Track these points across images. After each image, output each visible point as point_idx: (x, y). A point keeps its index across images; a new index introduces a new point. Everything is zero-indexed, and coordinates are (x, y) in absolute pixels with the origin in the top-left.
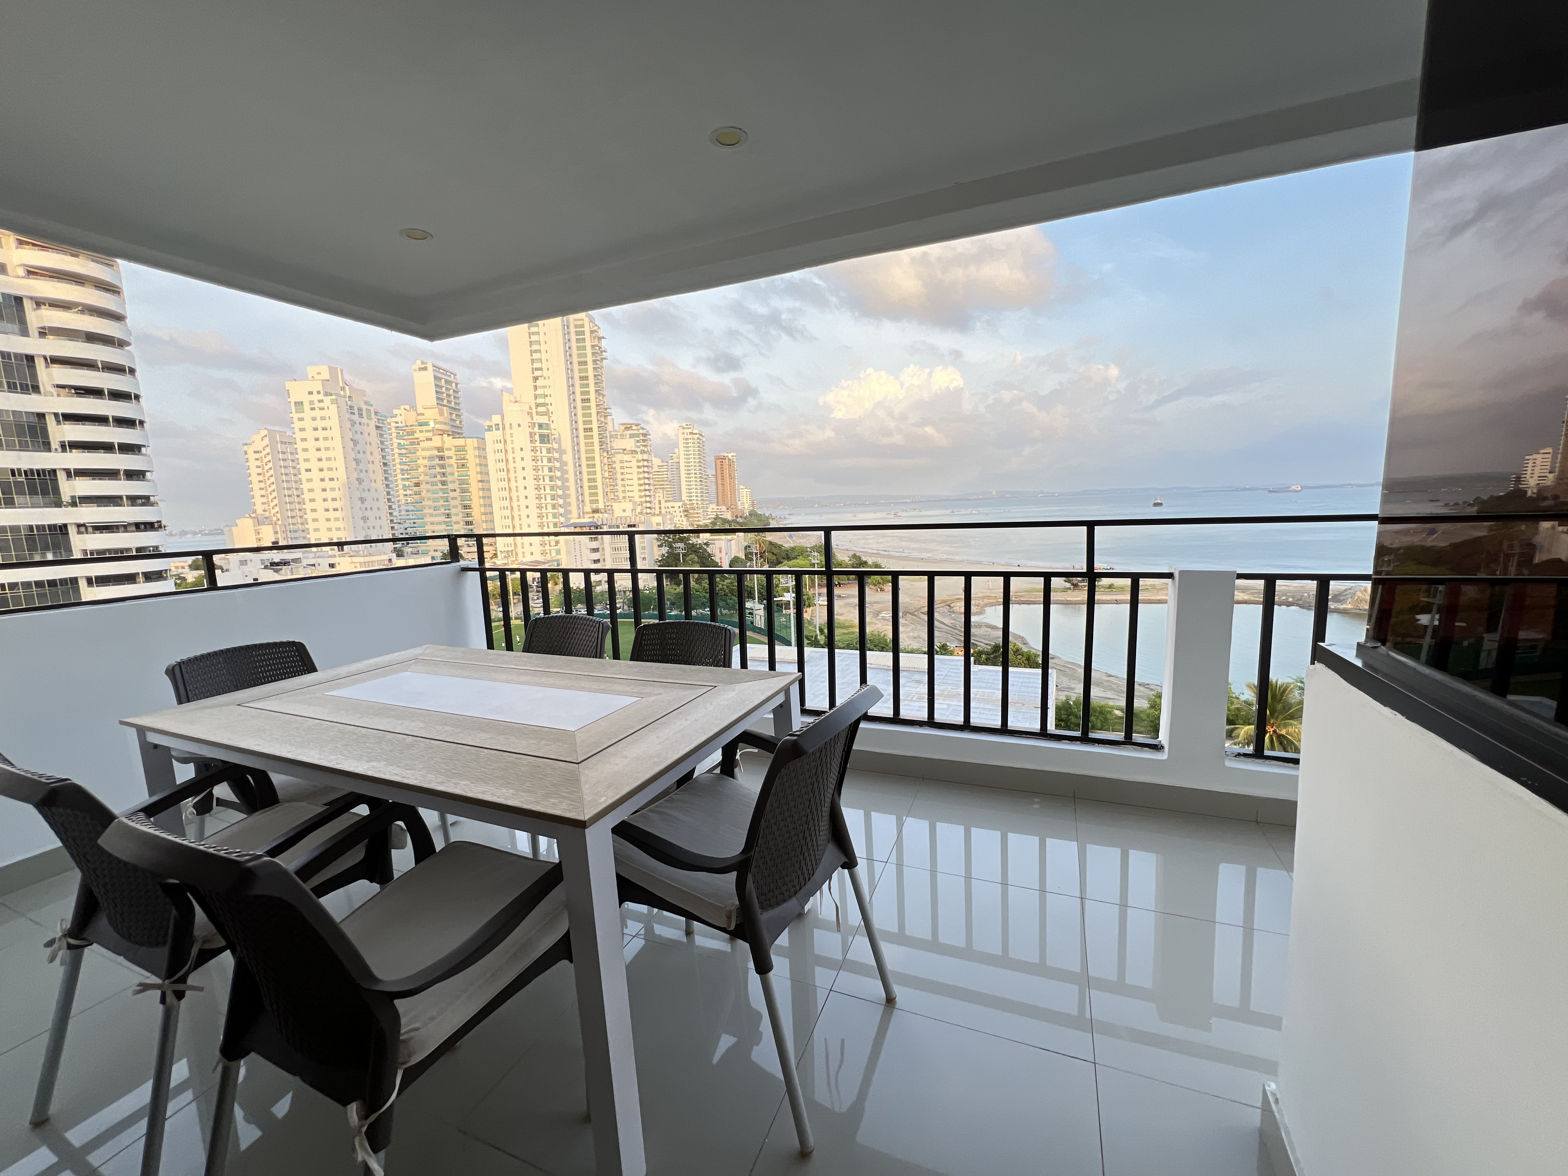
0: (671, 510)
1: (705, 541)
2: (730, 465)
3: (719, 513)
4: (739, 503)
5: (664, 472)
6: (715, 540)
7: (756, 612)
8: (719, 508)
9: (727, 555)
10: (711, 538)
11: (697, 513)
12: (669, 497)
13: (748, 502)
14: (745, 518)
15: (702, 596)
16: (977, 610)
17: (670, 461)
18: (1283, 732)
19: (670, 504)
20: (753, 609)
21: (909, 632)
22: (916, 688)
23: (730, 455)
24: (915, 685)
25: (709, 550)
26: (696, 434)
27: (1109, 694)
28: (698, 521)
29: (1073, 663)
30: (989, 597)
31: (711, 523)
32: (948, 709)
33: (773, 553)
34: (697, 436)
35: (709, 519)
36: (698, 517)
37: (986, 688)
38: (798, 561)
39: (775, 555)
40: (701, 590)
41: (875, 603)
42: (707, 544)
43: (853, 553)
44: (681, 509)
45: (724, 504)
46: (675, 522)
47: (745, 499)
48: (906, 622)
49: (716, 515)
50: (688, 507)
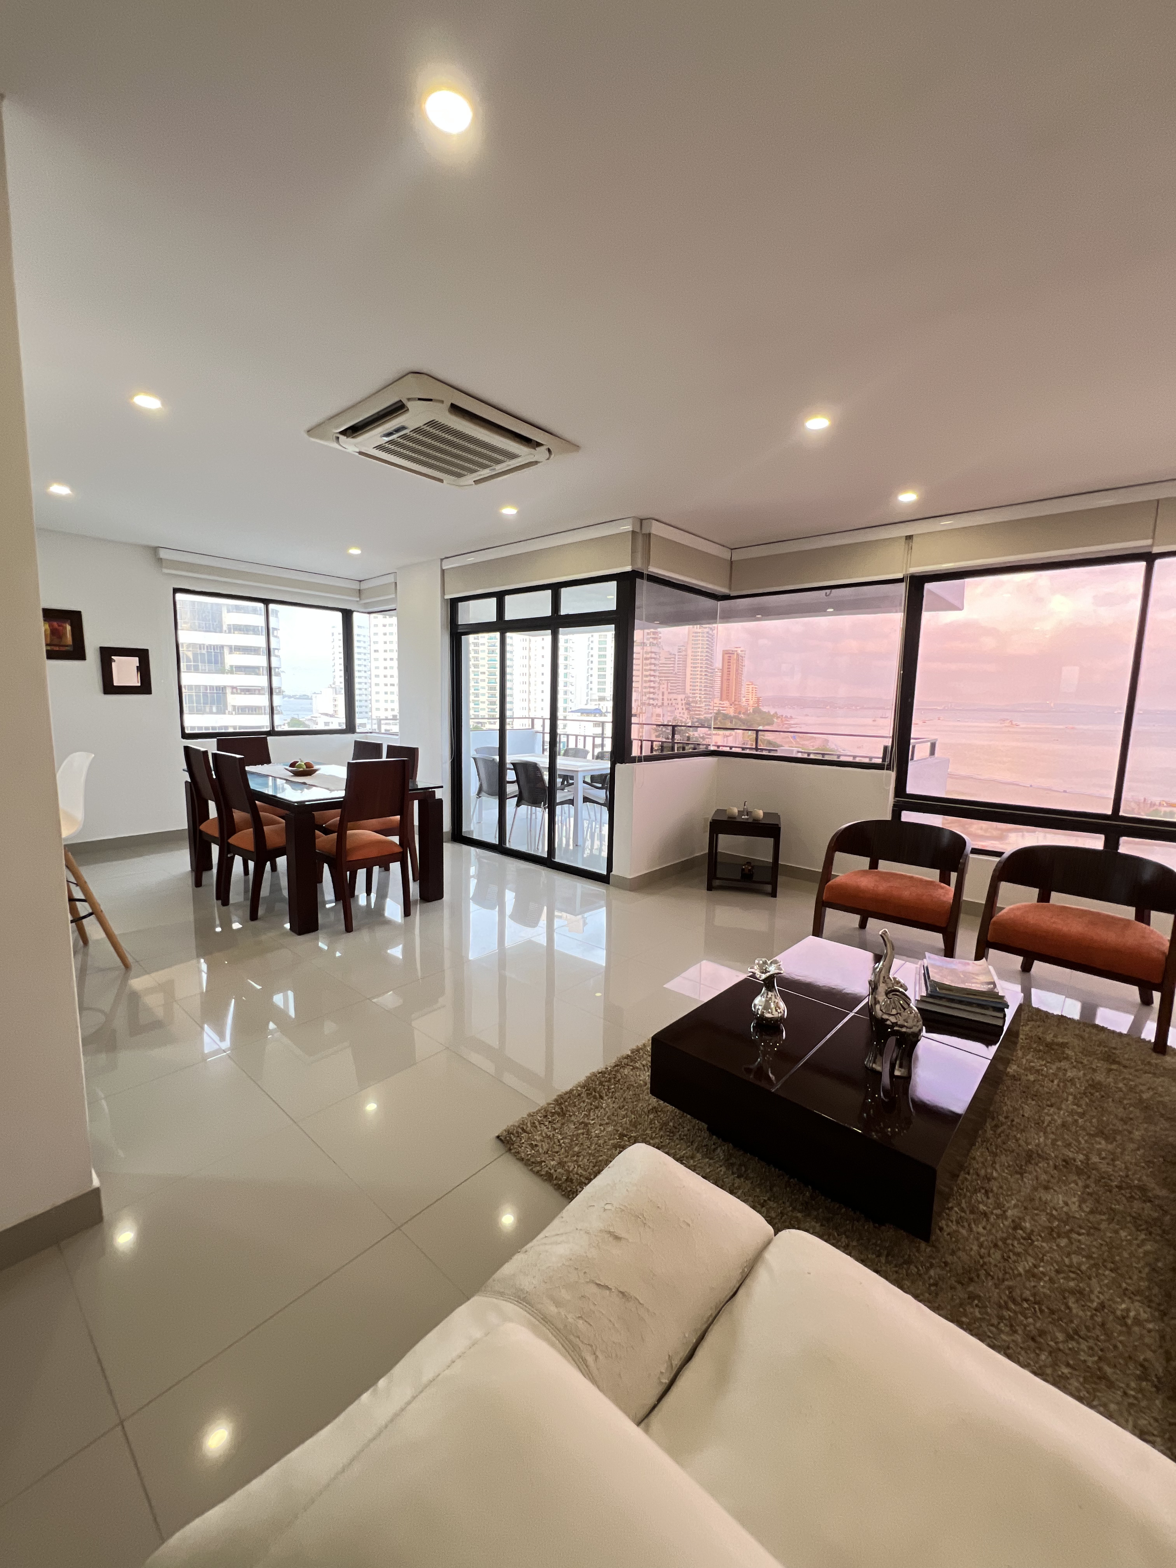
0: (674, 702)
1: (704, 736)
2: (738, 659)
4: (744, 699)
6: (713, 735)
8: (723, 703)
11: (699, 707)
12: (673, 690)
13: (754, 699)
14: (748, 715)
19: (671, 696)
23: (739, 650)
28: (698, 715)
31: (711, 718)
35: (711, 714)
36: (699, 711)
44: (684, 702)
45: (727, 699)
46: (676, 714)
47: (750, 697)
49: (719, 710)
50: (691, 700)
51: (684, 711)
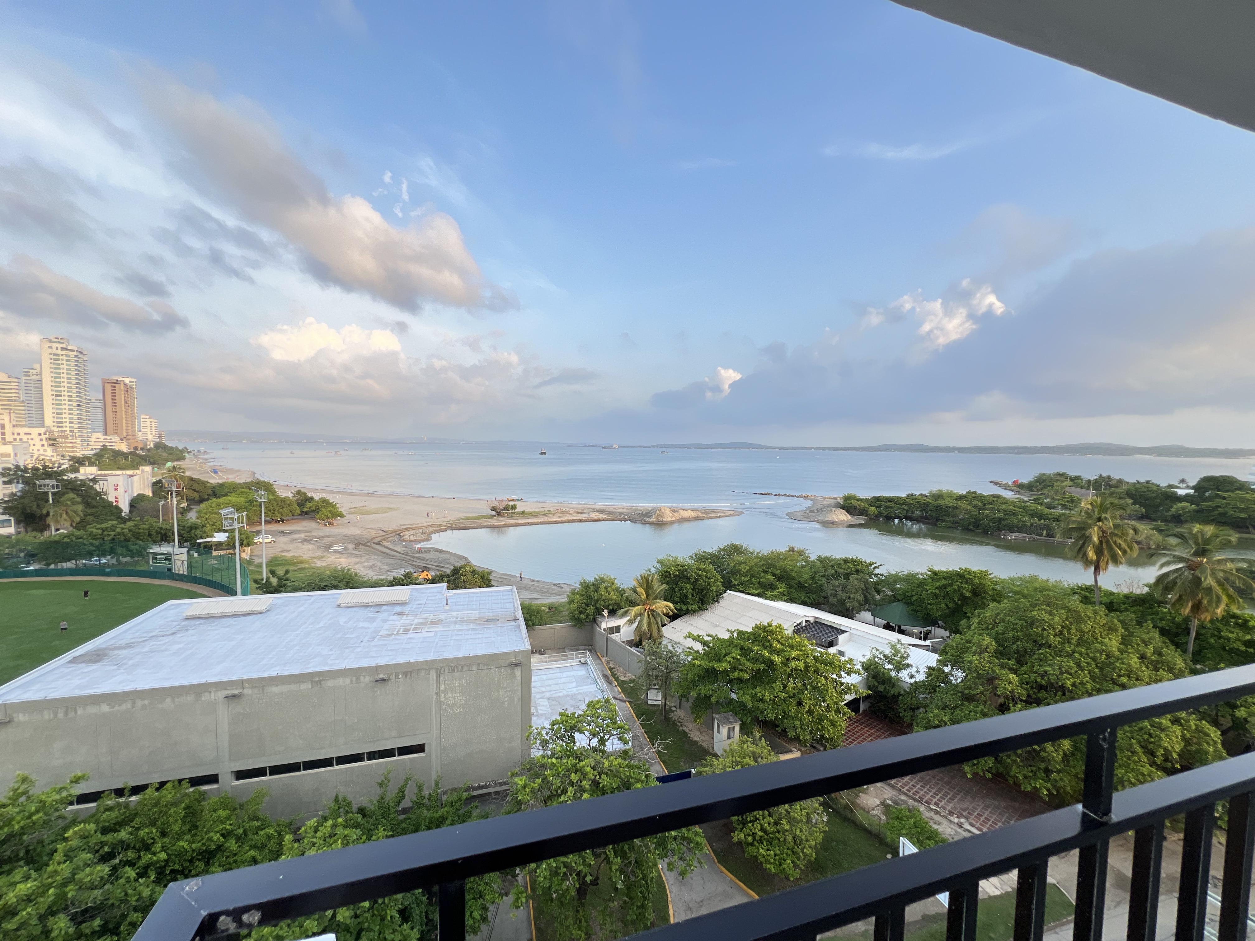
0: (25, 438)
1: (91, 477)
2: (127, 391)
3: (107, 444)
4: (140, 433)
5: (11, 389)
6: (106, 475)
7: (176, 557)
8: (109, 438)
9: (127, 493)
10: (99, 472)
11: (71, 443)
12: (20, 421)
13: (154, 433)
14: (149, 450)
15: (87, 543)
16: (425, 538)
17: (24, 378)
18: (654, 608)
19: (17, 430)
20: (171, 554)
21: (364, 562)
22: (399, 620)
23: (127, 381)
24: (399, 617)
25: (97, 487)
26: (73, 351)
27: (536, 595)
28: (73, 452)
29: (506, 575)
30: (433, 526)
31: (94, 455)
33: (195, 490)
34: (75, 353)
35: (92, 449)
36: (73, 447)
37: (463, 610)
38: (230, 498)
39: (198, 492)
40: (85, 537)
41: (325, 537)
42: (94, 481)
43: (297, 489)
44: (43, 437)
45: (115, 433)
46: (31, 451)
47: (149, 430)
48: (360, 553)
49: (104, 446)
50: (56, 434)
51: (46, 447)
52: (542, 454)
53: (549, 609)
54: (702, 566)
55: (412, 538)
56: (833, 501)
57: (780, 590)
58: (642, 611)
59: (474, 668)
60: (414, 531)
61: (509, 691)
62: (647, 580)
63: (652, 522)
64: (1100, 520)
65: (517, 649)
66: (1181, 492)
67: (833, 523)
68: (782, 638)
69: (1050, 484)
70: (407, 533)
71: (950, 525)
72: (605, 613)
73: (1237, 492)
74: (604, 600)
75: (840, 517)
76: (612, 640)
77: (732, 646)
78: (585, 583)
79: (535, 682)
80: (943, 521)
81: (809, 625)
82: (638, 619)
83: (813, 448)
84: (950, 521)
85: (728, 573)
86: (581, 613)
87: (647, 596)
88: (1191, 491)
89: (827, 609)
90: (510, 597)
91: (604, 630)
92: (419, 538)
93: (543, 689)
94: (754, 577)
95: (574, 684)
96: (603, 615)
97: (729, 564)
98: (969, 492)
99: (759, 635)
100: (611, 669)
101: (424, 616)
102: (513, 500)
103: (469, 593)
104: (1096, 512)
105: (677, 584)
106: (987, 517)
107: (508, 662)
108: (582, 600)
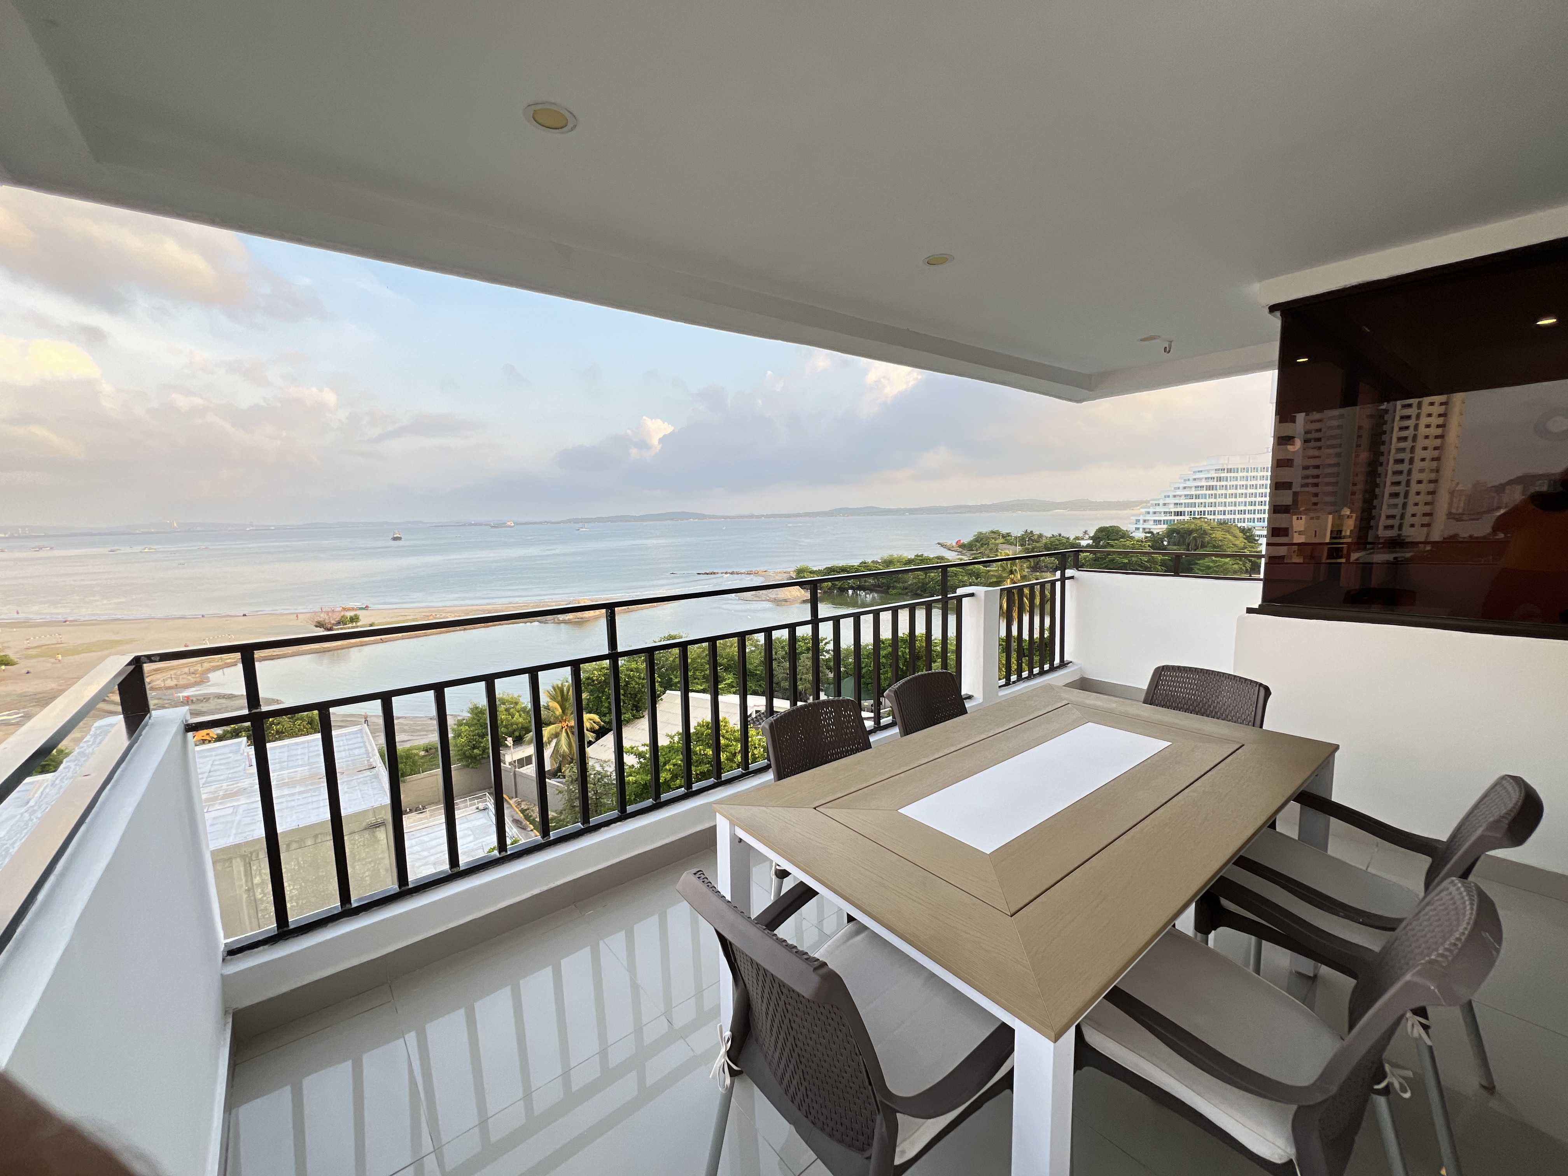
16: (195, 680)
32: (235, 813)
52: (395, 539)
53: (427, 751)
54: (634, 666)
55: (169, 683)
56: (786, 575)
57: (727, 682)
58: (558, 730)
59: (309, 842)
60: (172, 672)
61: (370, 863)
62: (562, 691)
63: (569, 620)
64: (1011, 572)
65: (376, 805)
66: (1084, 543)
67: (786, 601)
68: (727, 732)
69: (986, 542)
70: (158, 676)
71: (900, 591)
72: (509, 741)
73: (1121, 540)
74: (506, 726)
75: (793, 593)
76: (522, 775)
77: (672, 752)
78: (477, 708)
79: (412, 846)
80: (894, 588)
81: (760, 716)
82: (555, 741)
83: (763, 516)
84: (900, 588)
85: (667, 670)
86: (474, 747)
87: (563, 711)
88: (1090, 542)
89: (781, 696)
90: (359, 740)
91: (510, 764)
92: (181, 682)
93: (425, 854)
94: (697, 670)
95: (471, 838)
96: (507, 746)
97: (667, 660)
98: (917, 556)
99: (702, 734)
100: (523, 811)
101: (212, 789)
102: (353, 609)
103: (288, 746)
104: (1009, 566)
105: (603, 692)
106: (932, 580)
107: (364, 824)
108: (473, 731)
